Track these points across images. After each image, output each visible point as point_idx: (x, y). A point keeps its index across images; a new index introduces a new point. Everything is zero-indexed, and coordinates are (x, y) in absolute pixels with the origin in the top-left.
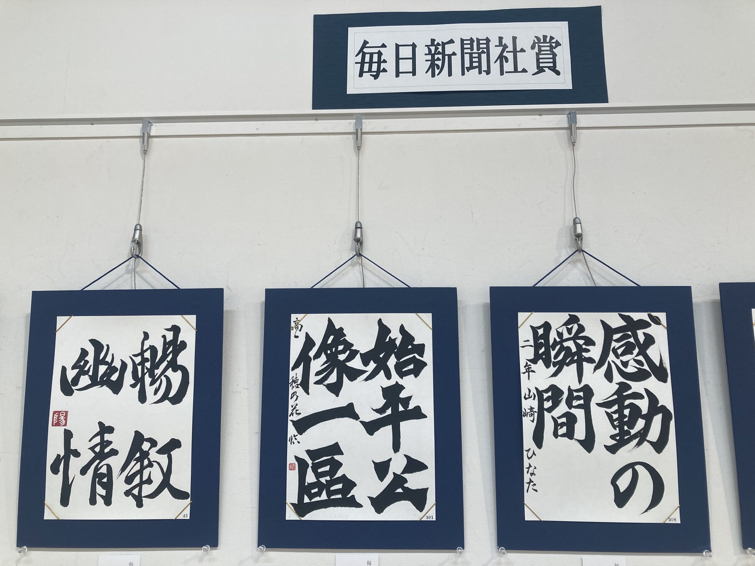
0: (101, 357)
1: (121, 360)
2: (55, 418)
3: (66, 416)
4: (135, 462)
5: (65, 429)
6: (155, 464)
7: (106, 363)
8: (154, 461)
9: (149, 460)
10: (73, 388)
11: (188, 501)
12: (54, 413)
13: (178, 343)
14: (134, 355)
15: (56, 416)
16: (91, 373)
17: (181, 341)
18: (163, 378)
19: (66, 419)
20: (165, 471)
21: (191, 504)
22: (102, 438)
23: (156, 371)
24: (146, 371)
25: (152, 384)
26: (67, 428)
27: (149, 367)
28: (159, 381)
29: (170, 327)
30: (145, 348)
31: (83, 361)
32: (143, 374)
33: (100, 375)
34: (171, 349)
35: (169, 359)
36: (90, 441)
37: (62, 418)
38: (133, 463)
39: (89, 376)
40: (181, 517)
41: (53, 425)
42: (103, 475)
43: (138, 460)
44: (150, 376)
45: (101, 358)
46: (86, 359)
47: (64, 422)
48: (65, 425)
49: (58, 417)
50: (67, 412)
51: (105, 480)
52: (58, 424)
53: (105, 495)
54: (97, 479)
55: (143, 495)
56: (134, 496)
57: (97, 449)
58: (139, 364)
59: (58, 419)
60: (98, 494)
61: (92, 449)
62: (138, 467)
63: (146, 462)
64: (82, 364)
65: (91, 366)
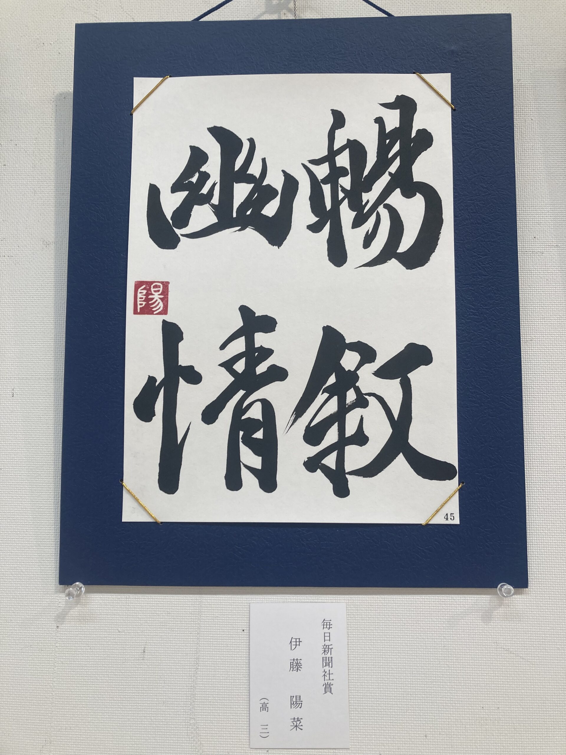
0: (237, 166)
1: (283, 171)
2: (139, 295)
3: (165, 293)
4: (326, 395)
5: (164, 322)
6: (372, 400)
7: (250, 179)
8: (370, 394)
9: (358, 390)
10: (178, 232)
11: (454, 484)
12: (138, 285)
13: (413, 134)
14: (313, 162)
15: (142, 293)
16: (215, 200)
17: (419, 131)
18: (381, 209)
19: (165, 299)
20: (396, 416)
21: (460, 490)
22: (250, 342)
23: (365, 197)
24: (341, 195)
25: (357, 223)
26: (169, 318)
27: (348, 187)
28: (372, 219)
29: (392, 100)
30: (336, 146)
31: (197, 175)
32: (336, 203)
33: (236, 205)
34: (397, 147)
35: (394, 168)
36: (223, 347)
37: (156, 296)
38: (321, 397)
39: (213, 206)
40: (439, 520)
41: (135, 312)
42: (253, 424)
43: (332, 391)
44: (352, 207)
45: (237, 168)
46: (203, 169)
47: (161, 305)
48: (165, 311)
49: (147, 295)
50: (166, 285)
51: (259, 435)
52: (147, 310)
53: (259, 467)
54: (241, 433)
55: (348, 469)
56: (326, 471)
57: (240, 366)
58: (325, 181)
59: (147, 300)
60: (247, 467)
61: (228, 365)
62: (332, 407)
63: (351, 396)
64: (194, 179)
65: (214, 185)
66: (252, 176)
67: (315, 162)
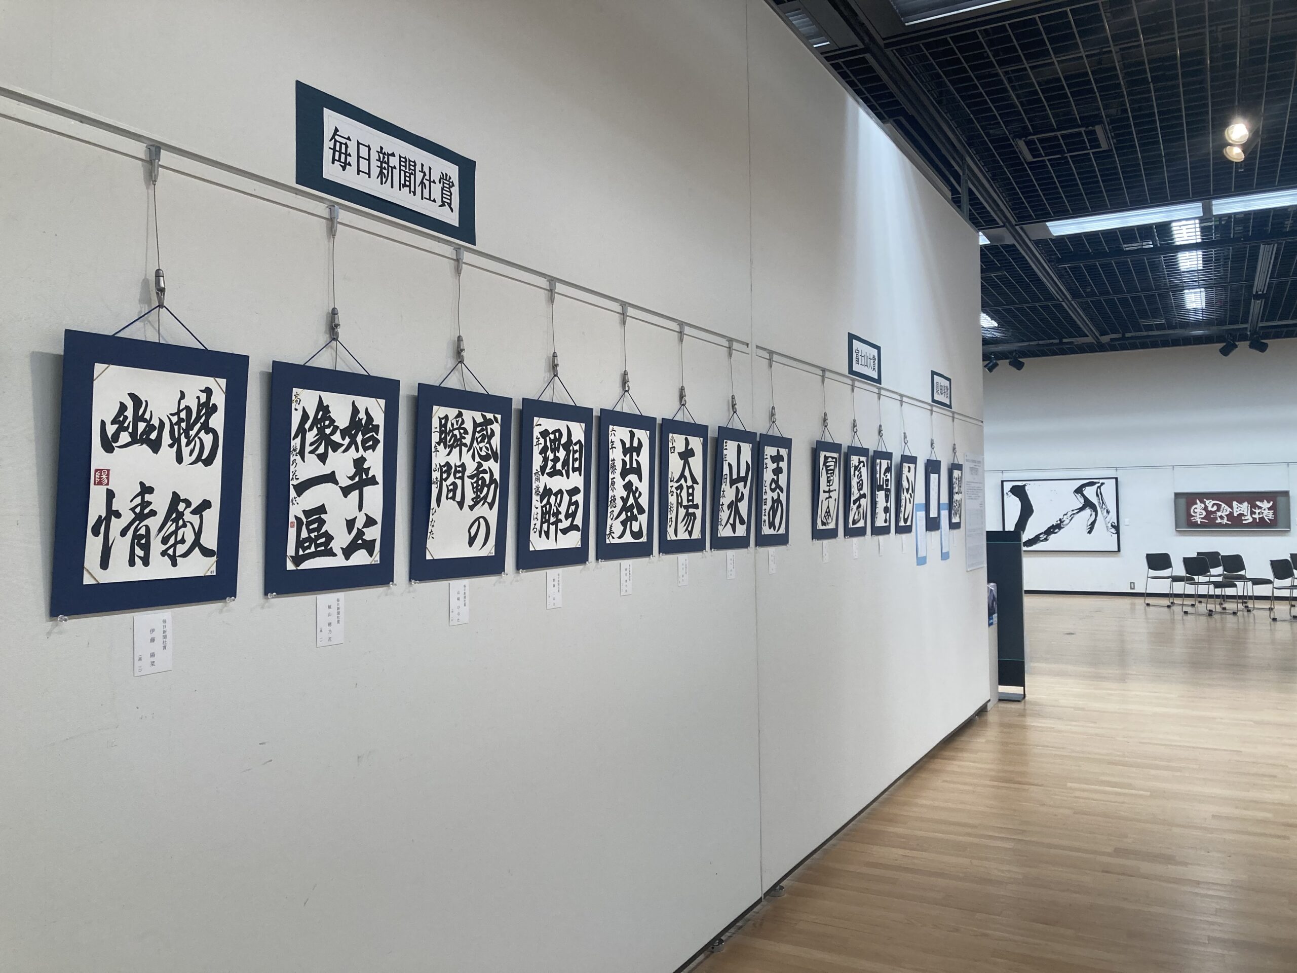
0: (140, 414)
1: (159, 418)
2: (97, 476)
3: (108, 475)
4: (171, 522)
5: (107, 489)
6: (188, 524)
7: (145, 420)
8: (188, 522)
9: (183, 520)
10: (114, 445)
11: (215, 558)
12: (96, 471)
13: (211, 406)
14: (171, 414)
15: (98, 475)
16: (130, 430)
17: (213, 404)
18: (196, 439)
19: (108, 478)
20: (196, 531)
21: (217, 561)
22: (143, 499)
23: (191, 433)
24: (182, 431)
25: (188, 445)
26: (109, 487)
27: (184, 428)
28: (193, 443)
29: (204, 389)
30: (181, 408)
31: (122, 417)
32: (180, 435)
33: (139, 433)
34: (204, 411)
35: (202, 420)
36: (131, 501)
37: (104, 476)
38: (170, 523)
39: (129, 432)
40: (209, 574)
41: (95, 484)
42: (141, 536)
43: (173, 520)
44: (186, 437)
46: (125, 414)
47: (106, 481)
48: (107, 484)
49: (100, 475)
50: (108, 471)
51: (143, 541)
52: (100, 483)
53: (143, 556)
54: (136, 541)
55: (177, 555)
56: (169, 556)
57: (138, 510)
58: (176, 424)
59: (100, 478)
60: (137, 556)
61: (133, 509)
62: (173, 528)
63: (181, 523)
64: (121, 419)
65: (130, 422)
66: (146, 419)
67: (172, 415)
